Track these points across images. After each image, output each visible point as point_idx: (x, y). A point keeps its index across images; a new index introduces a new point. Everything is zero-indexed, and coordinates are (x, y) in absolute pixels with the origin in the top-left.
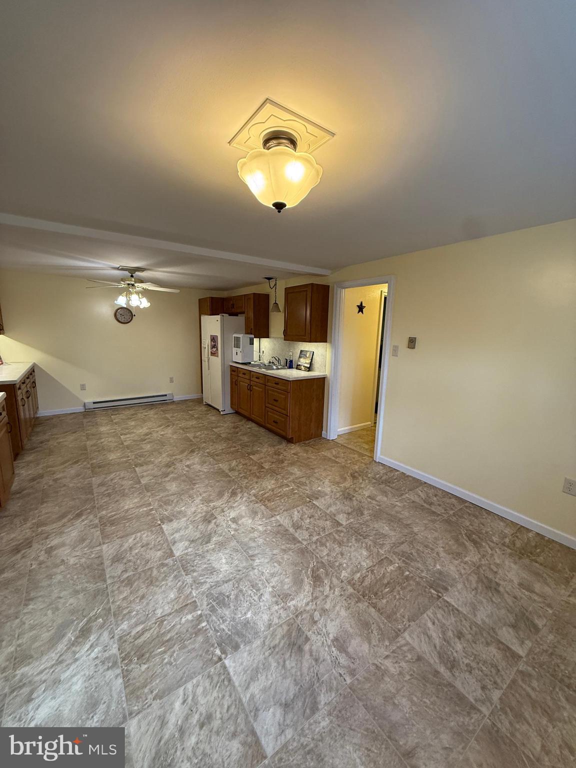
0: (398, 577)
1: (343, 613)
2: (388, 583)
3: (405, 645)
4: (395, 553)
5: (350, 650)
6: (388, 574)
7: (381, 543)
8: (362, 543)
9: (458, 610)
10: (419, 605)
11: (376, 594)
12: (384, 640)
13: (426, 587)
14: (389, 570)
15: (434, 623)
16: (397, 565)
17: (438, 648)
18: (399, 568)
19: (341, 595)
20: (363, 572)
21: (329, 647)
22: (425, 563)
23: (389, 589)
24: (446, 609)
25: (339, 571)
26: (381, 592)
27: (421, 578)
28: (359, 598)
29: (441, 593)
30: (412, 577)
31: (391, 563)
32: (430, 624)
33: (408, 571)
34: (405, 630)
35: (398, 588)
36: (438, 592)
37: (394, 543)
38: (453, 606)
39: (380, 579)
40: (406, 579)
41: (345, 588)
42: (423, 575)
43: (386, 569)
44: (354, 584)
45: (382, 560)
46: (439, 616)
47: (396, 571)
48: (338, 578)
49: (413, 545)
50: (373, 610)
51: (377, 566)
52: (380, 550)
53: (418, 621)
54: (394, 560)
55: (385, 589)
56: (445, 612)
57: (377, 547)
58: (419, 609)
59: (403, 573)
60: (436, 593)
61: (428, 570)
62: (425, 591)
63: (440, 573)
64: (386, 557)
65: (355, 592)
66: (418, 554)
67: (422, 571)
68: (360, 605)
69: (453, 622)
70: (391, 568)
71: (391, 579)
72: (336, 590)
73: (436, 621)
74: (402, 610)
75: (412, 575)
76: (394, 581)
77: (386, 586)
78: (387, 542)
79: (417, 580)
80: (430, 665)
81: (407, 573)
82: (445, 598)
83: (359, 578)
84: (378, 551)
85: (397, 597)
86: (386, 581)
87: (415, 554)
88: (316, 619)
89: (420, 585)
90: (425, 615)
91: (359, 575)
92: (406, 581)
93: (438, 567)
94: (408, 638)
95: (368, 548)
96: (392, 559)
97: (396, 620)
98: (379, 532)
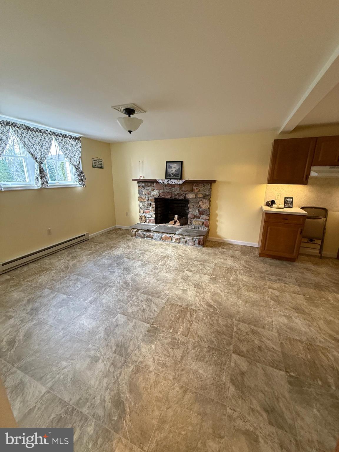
0: (175, 325)
1: (190, 298)
2: (179, 319)
3: (164, 299)
4: (183, 344)
5: (181, 290)
6: (181, 324)
7: (196, 348)
8: (208, 341)
9: (144, 321)
10: (162, 315)
11: (182, 311)
12: (172, 297)
13: (160, 326)
14: (182, 327)
15: (154, 310)
16: (179, 334)
17: (152, 303)
18: (177, 333)
19: (195, 304)
20: (193, 319)
21: (187, 289)
22: (162, 345)
23: (177, 316)
24: (149, 319)
25: (205, 313)
26: (180, 314)
27: (163, 332)
28: (188, 306)
29: (152, 327)
30: (168, 329)
31: (183, 334)
32: (156, 309)
33: (171, 333)
34: (165, 303)
35: (173, 319)
36: (153, 327)
37: (188, 353)
38: (145, 322)
39: (184, 319)
40: (171, 326)
41: (196, 307)
42: (162, 335)
43: (184, 327)
44: (193, 311)
45: (188, 333)
46: (152, 314)
47: (178, 329)
48: (202, 310)
49: (174, 360)
50: (180, 304)
51: (189, 327)
52: (193, 341)
53: (161, 308)
54: (181, 337)
55: (179, 315)
56: (150, 317)
57: (196, 342)
58: (161, 314)
59: (174, 329)
60: (154, 326)
61: (159, 340)
62: (160, 324)
63: (152, 342)
64: (187, 336)
65: (190, 308)
66: (168, 352)
67: (163, 337)
68: (186, 304)
69: (146, 315)
70: (181, 330)
71: (178, 322)
72: (199, 305)
73: (153, 312)
74: (168, 309)
75: (168, 331)
76: (176, 322)
77: (179, 317)
78: (194, 351)
79: (165, 329)
80: (155, 297)
81: (171, 331)
82: (149, 325)
83: (193, 315)
84: (194, 339)
85: (172, 314)
86: (180, 319)
87: (170, 350)
88: (197, 293)
89: (163, 327)
90: (158, 312)
91: (195, 316)
92: (171, 325)
93: (153, 346)
94: (164, 301)
95: (201, 337)
96: (183, 337)
97: (169, 305)
98: (203, 361)
